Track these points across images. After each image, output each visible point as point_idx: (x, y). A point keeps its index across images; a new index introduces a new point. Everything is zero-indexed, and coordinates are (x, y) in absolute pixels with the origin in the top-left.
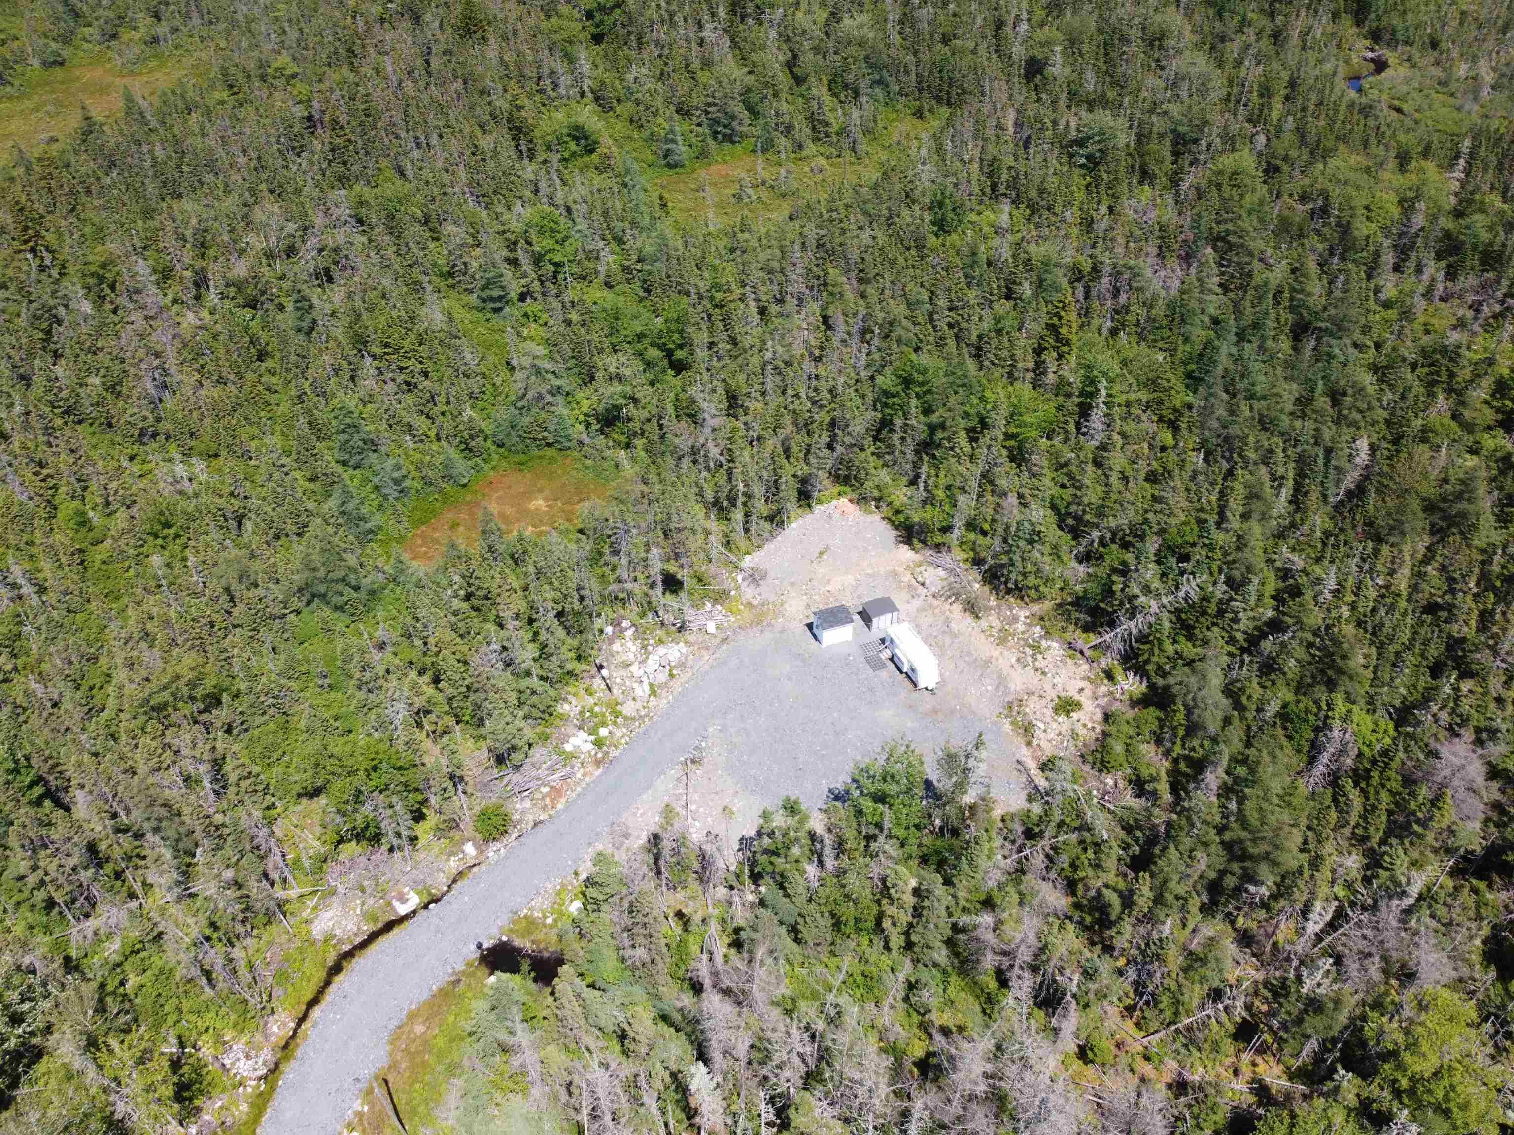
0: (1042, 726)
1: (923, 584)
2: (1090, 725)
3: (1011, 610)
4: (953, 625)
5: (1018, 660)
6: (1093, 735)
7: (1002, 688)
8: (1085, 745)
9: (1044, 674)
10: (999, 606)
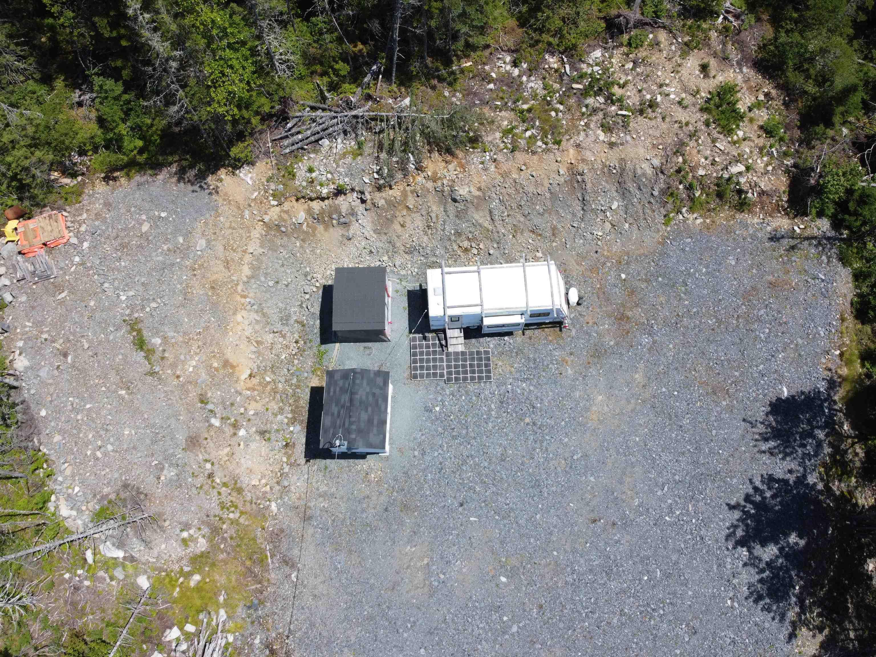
0: (741, 168)
1: (339, 192)
2: (761, 97)
3: (486, 78)
4: (462, 191)
5: (607, 128)
6: (777, 104)
7: (632, 186)
8: (787, 127)
9: (653, 105)
10: (468, 93)
